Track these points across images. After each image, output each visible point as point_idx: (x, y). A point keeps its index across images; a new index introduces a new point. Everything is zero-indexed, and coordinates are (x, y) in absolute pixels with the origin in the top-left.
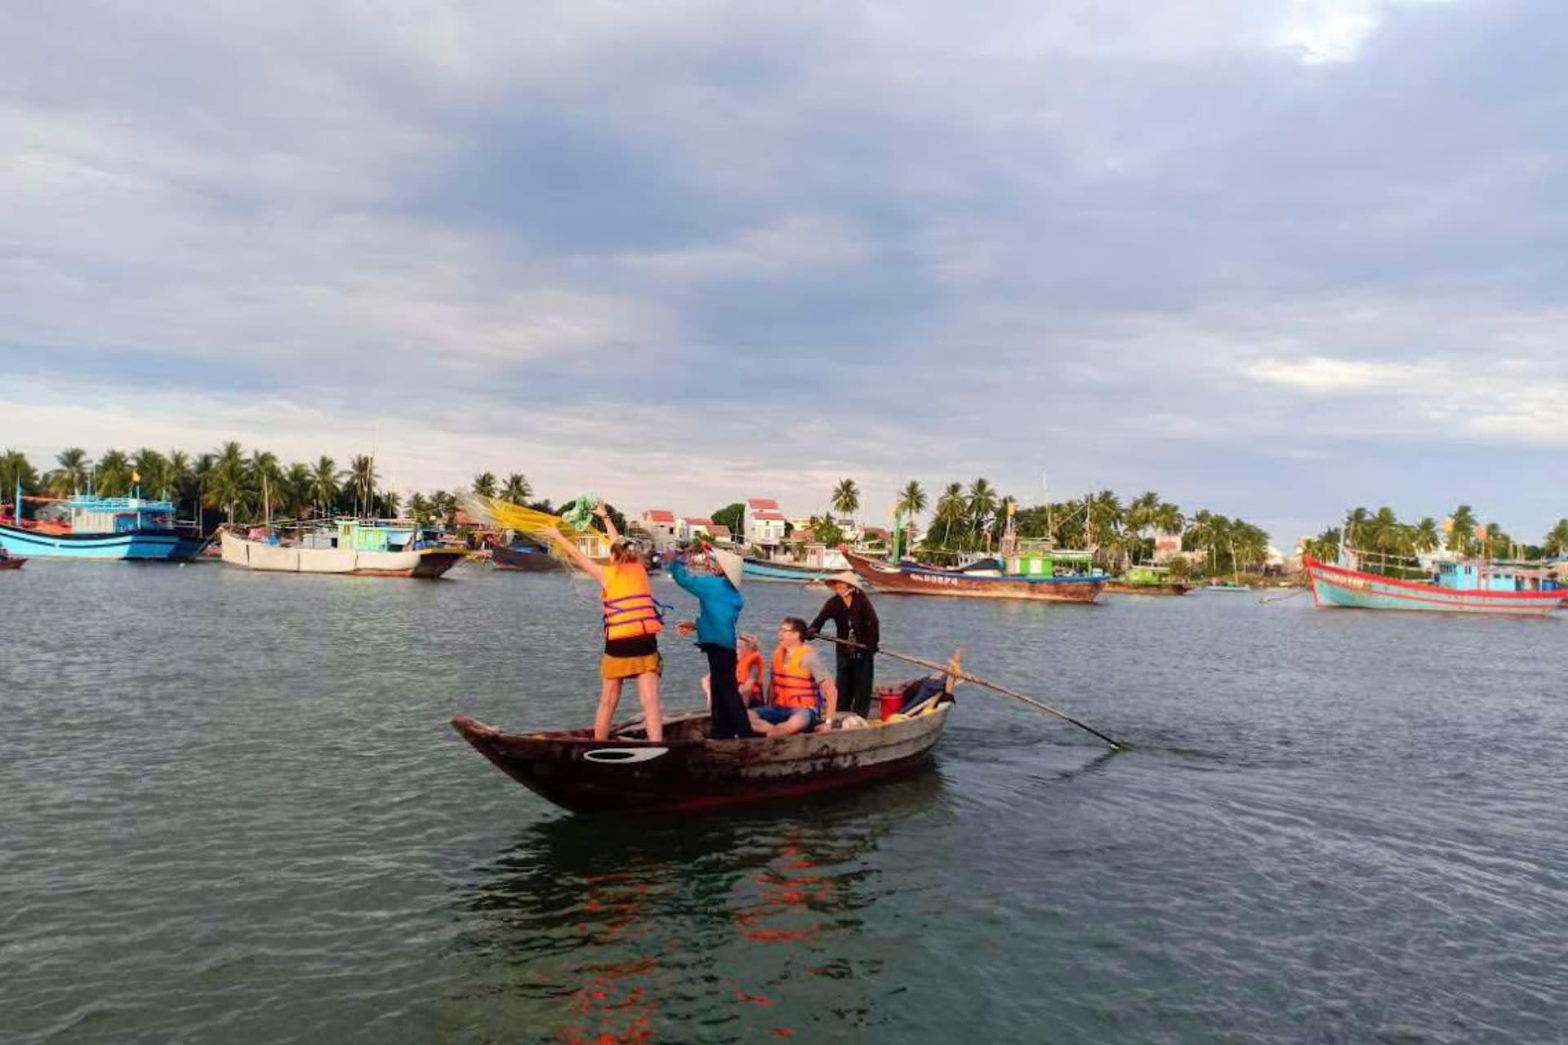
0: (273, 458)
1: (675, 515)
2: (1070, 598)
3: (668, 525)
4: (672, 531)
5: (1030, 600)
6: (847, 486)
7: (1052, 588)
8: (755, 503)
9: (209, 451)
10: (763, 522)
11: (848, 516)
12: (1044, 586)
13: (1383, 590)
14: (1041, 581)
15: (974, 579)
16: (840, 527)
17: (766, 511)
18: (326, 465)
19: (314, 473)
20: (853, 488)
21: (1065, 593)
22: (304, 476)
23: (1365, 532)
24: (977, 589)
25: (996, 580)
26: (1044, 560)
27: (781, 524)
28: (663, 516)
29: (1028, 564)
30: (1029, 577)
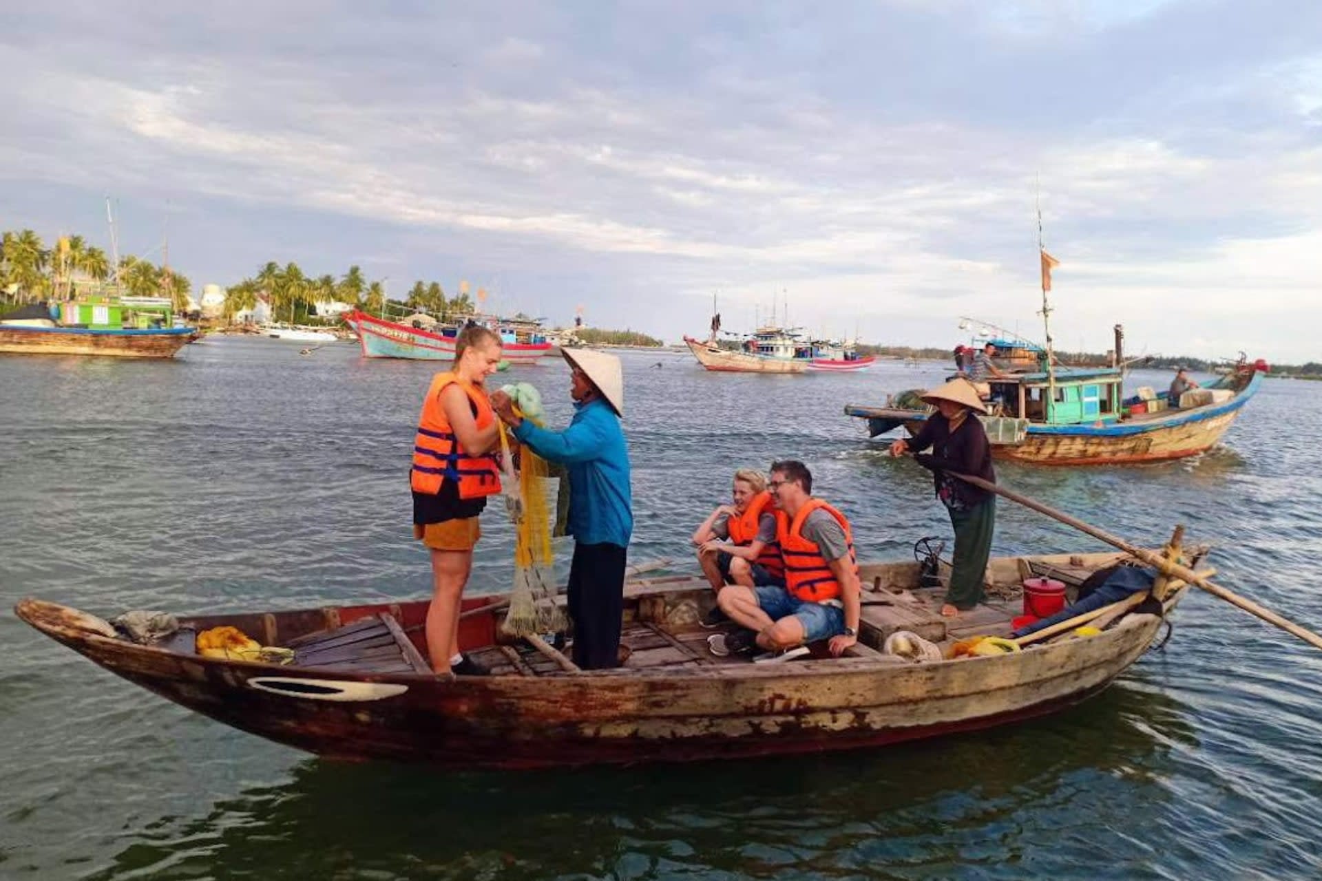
2: (144, 354)
5: (93, 357)
7: (123, 342)
12: (112, 340)
13: (423, 343)
14: (108, 334)
15: (15, 330)
21: (140, 348)
23: (277, 284)
24: (20, 343)
25: (47, 332)
26: (110, 308)
29: (91, 314)
30: (91, 328)
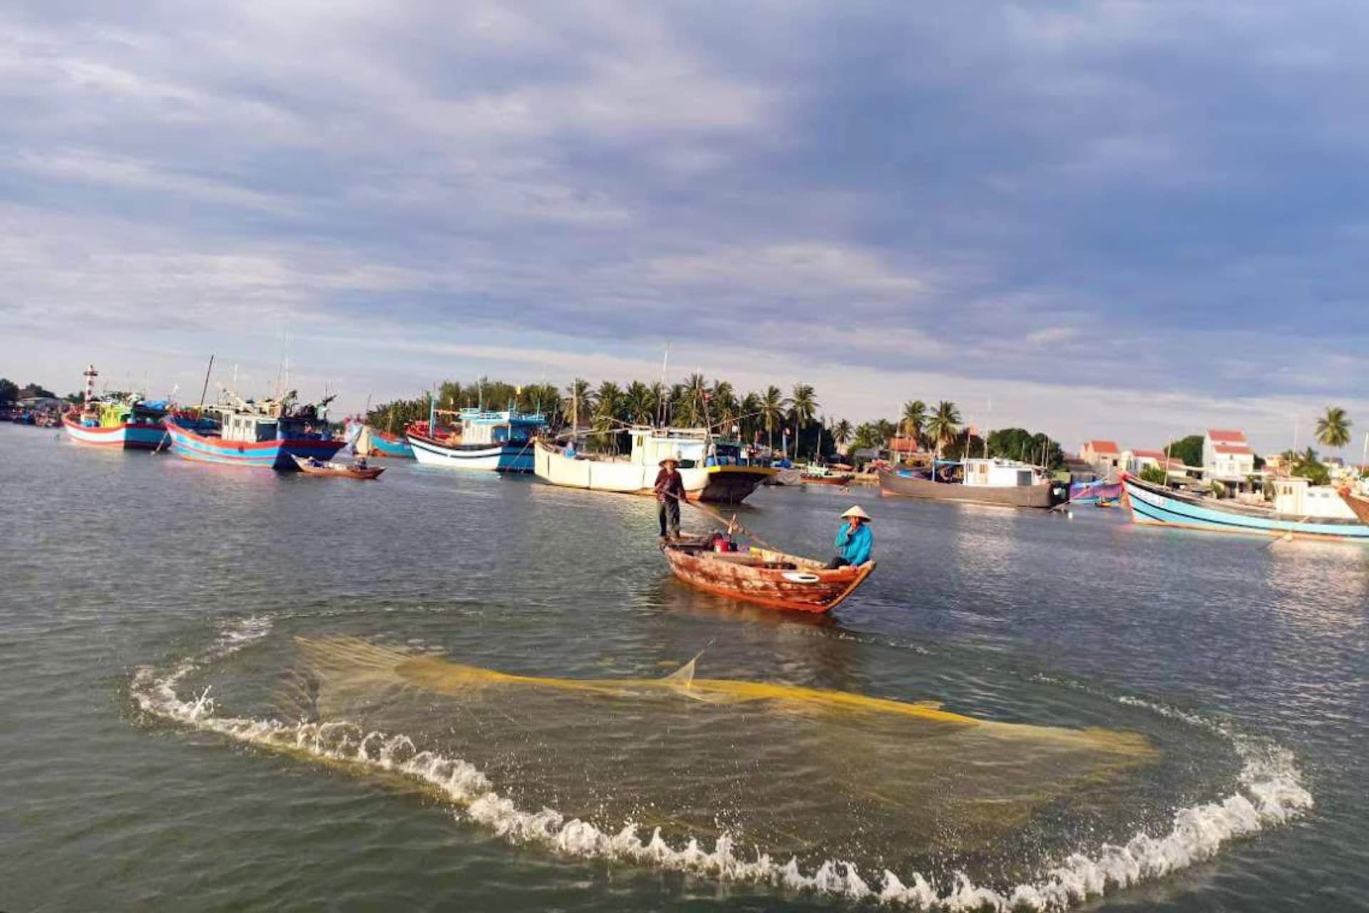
0: (730, 387)
1: (1119, 446)
3: (1111, 457)
4: (1115, 463)
6: (1337, 416)
8: (1215, 435)
9: (682, 382)
10: (1227, 456)
11: (1336, 451)
16: (1327, 465)
17: (1230, 444)
18: (774, 393)
19: (763, 401)
20: (1344, 418)
22: (753, 404)
27: (1249, 460)
28: (1105, 447)
